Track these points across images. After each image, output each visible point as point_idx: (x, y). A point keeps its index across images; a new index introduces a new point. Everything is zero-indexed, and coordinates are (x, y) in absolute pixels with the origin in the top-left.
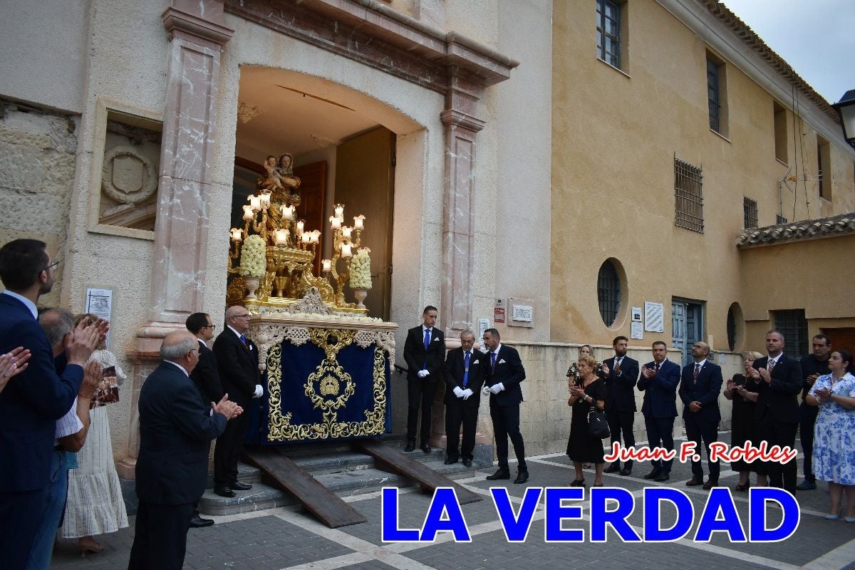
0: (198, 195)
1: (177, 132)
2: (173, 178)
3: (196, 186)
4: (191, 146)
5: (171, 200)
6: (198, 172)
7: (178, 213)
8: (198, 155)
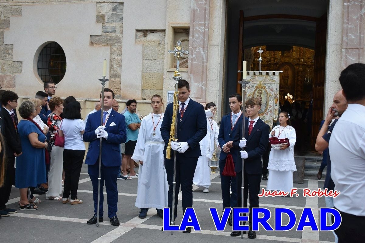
0: (202, 52)
1: (193, 29)
2: (193, 47)
3: (201, 49)
4: (199, 33)
5: (192, 56)
6: (202, 43)
7: (195, 61)
8: (201, 37)
